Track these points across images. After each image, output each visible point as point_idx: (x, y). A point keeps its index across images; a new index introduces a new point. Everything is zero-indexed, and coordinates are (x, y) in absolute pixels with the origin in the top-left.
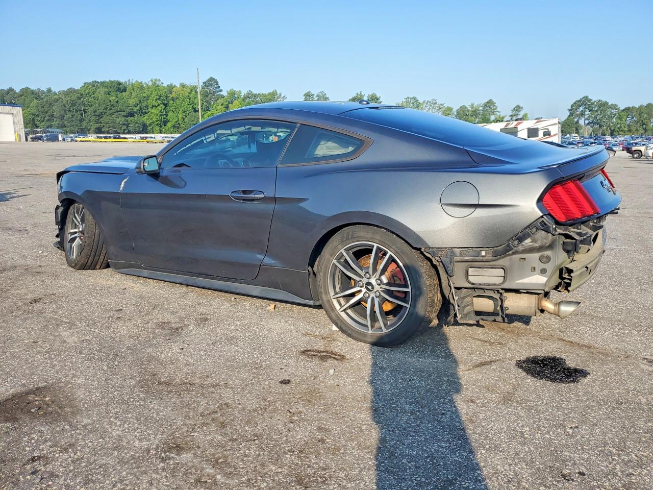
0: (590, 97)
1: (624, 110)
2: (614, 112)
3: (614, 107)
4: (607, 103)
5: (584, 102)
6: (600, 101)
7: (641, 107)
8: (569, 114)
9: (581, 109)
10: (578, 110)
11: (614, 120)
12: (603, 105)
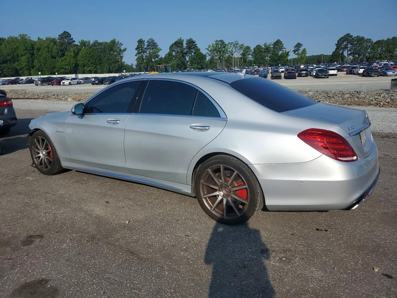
0: (351, 34)
1: (376, 43)
2: (369, 44)
3: (369, 40)
4: (363, 38)
5: (347, 38)
6: (358, 36)
7: (388, 39)
8: (336, 47)
9: (345, 43)
10: (343, 44)
11: (369, 50)
12: (360, 40)
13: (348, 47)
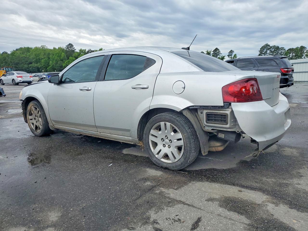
13: (267, 53)
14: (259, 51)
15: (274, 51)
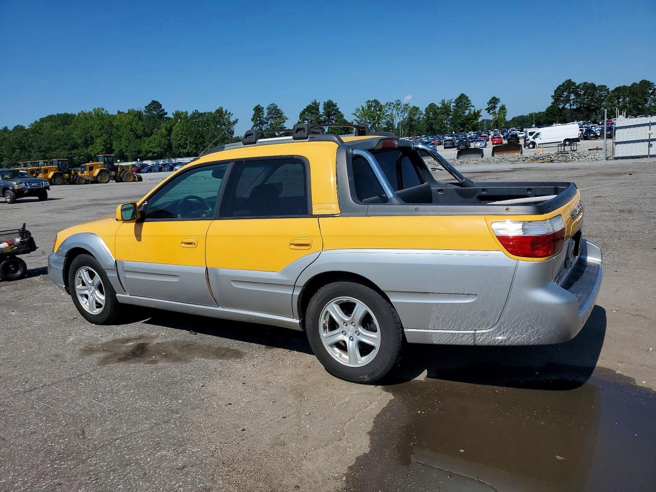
0: (573, 80)
1: (612, 91)
2: (604, 93)
3: (603, 88)
5: (568, 86)
7: (634, 84)
8: (553, 100)
9: (565, 94)
10: (562, 95)
13: (570, 100)
14: (552, 96)
15: (584, 94)
